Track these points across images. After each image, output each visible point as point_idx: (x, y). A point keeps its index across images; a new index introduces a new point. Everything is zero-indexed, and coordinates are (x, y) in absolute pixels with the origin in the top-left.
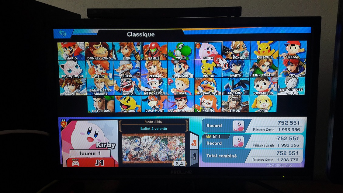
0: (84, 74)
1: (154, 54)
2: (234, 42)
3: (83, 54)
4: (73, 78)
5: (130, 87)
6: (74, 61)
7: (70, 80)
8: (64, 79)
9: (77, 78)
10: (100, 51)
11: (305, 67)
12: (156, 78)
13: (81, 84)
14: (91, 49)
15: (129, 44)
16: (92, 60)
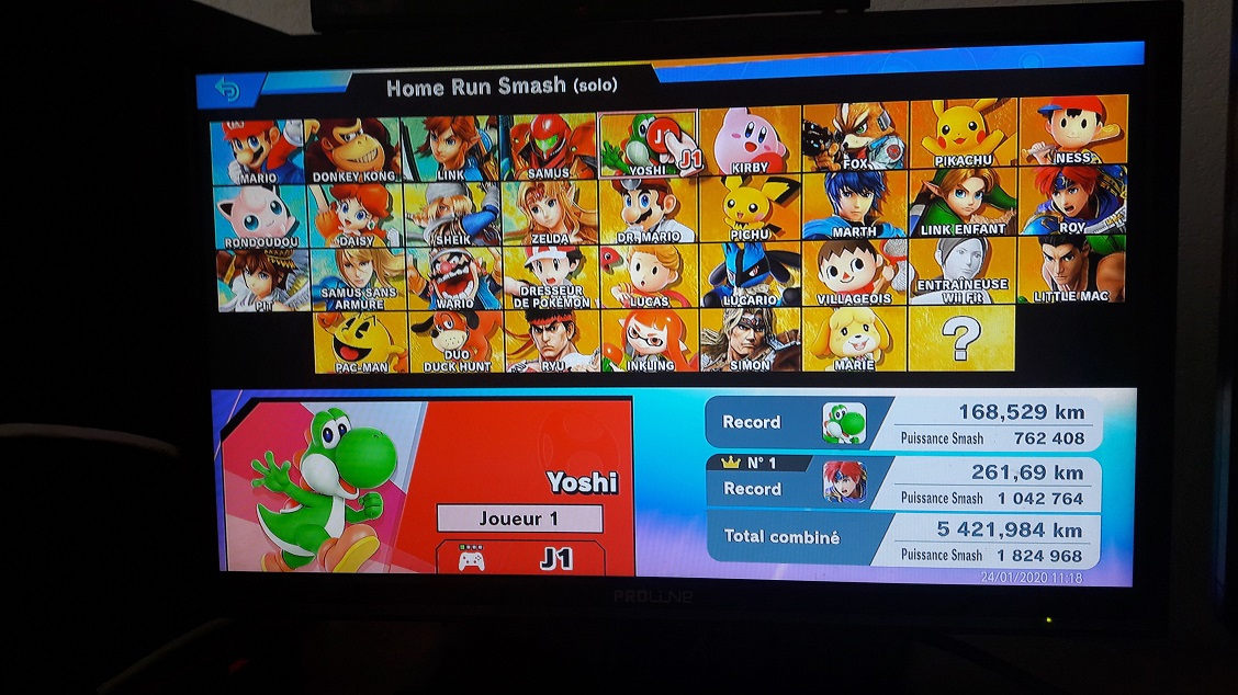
0: (301, 233)
1: (550, 158)
2: (846, 105)
3: (299, 161)
4: (262, 249)
5: (464, 279)
6: (268, 186)
7: (253, 258)
8: (232, 253)
9: (278, 249)
10: (359, 148)
11: (1124, 194)
12: (557, 245)
13: (290, 270)
14: (325, 144)
15: (459, 123)
16: (329, 182)
